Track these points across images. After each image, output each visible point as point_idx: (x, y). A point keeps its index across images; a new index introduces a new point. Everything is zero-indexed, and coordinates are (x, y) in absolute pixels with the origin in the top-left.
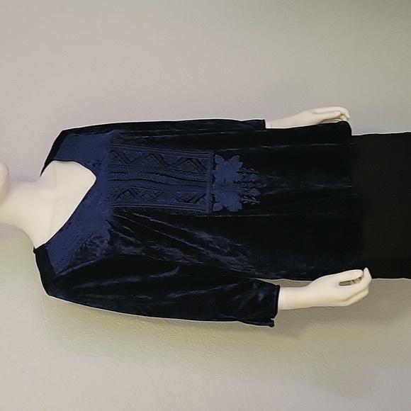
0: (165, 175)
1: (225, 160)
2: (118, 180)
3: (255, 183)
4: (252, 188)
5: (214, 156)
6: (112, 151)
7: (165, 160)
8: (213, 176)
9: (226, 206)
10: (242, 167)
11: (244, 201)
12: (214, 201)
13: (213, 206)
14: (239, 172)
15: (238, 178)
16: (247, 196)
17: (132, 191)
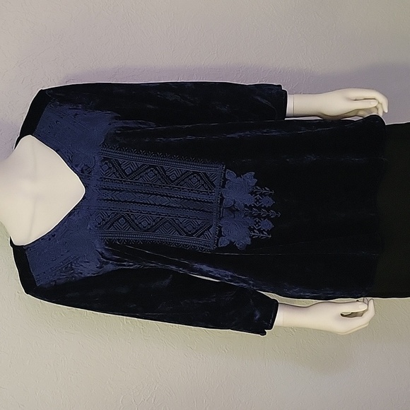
0: (167, 196)
1: (237, 176)
2: (111, 200)
3: (268, 209)
4: (265, 218)
5: (225, 170)
6: (105, 159)
7: (168, 173)
8: (221, 195)
9: (233, 240)
10: (256, 184)
11: (254, 236)
12: (220, 235)
13: (218, 240)
14: (252, 193)
15: (250, 200)
16: (258, 230)
17: (127, 217)
